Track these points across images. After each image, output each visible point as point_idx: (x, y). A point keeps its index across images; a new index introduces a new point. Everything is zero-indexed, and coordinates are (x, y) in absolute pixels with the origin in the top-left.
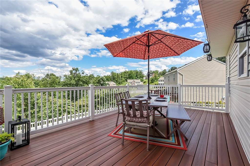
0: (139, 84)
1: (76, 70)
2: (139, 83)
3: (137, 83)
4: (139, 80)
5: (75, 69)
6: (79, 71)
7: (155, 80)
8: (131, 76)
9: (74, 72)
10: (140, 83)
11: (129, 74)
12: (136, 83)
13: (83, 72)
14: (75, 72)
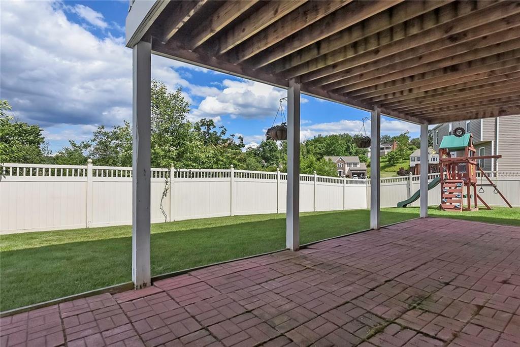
0: (355, 168)
1: (207, 125)
2: (355, 164)
3: (349, 164)
4: (356, 159)
5: (207, 122)
6: (215, 127)
7: (401, 160)
8: (332, 150)
9: (203, 129)
10: (358, 166)
11: (329, 145)
12: (346, 165)
13: (223, 129)
14: (206, 130)
